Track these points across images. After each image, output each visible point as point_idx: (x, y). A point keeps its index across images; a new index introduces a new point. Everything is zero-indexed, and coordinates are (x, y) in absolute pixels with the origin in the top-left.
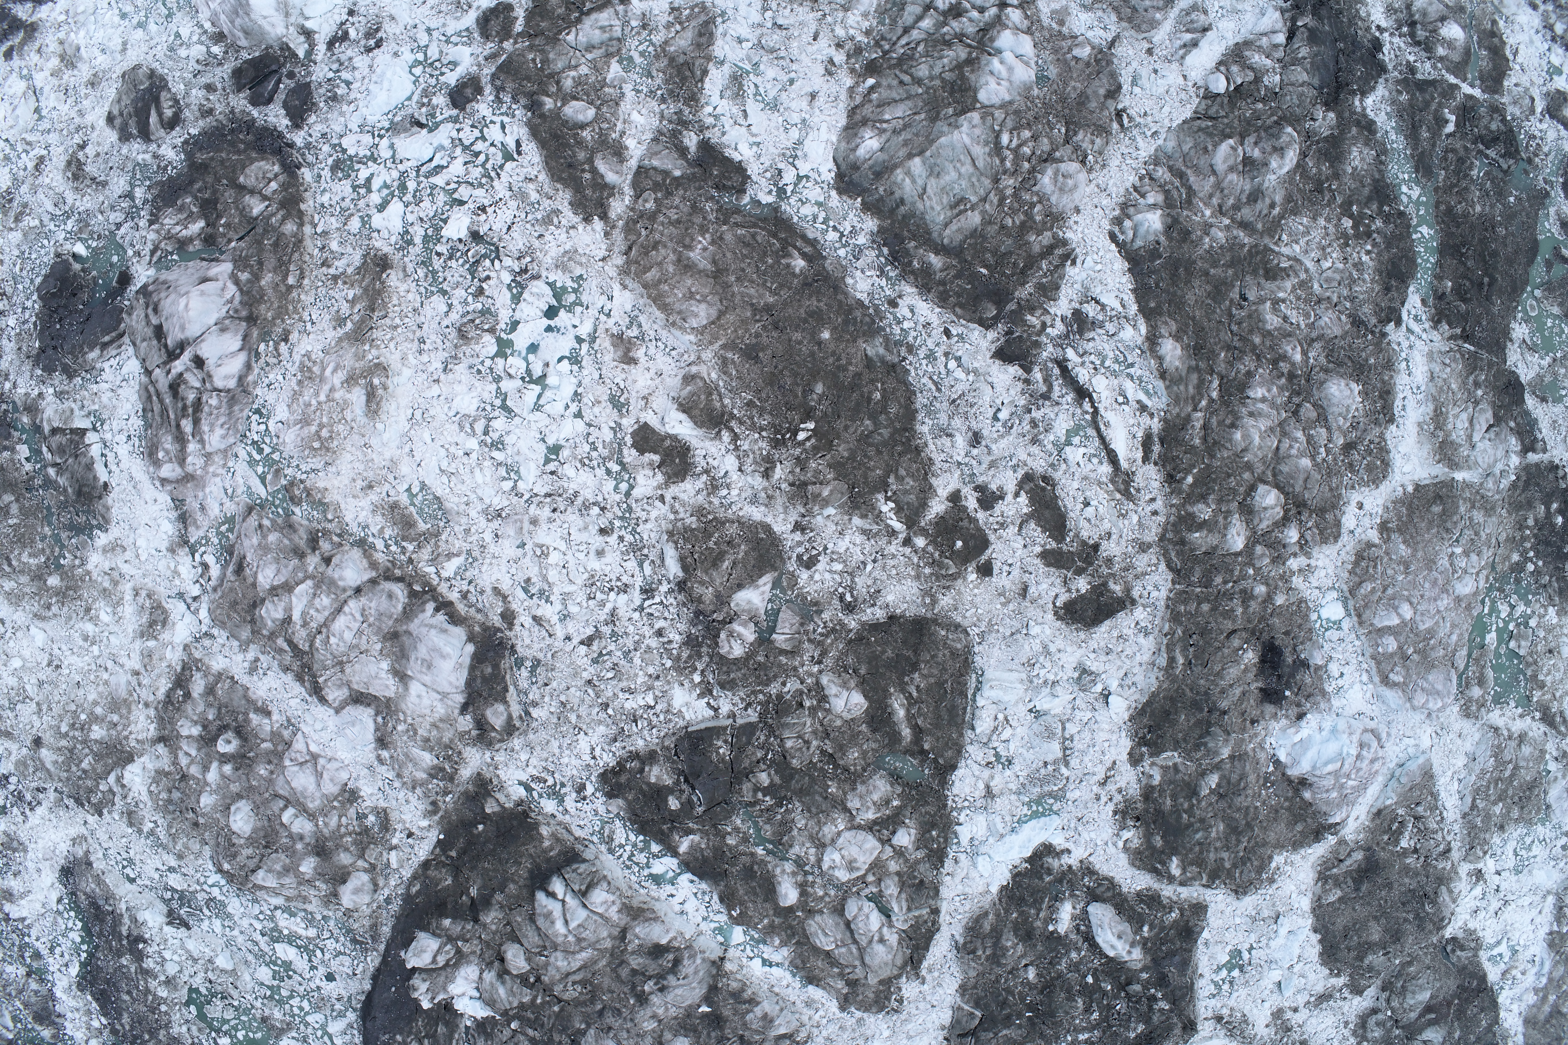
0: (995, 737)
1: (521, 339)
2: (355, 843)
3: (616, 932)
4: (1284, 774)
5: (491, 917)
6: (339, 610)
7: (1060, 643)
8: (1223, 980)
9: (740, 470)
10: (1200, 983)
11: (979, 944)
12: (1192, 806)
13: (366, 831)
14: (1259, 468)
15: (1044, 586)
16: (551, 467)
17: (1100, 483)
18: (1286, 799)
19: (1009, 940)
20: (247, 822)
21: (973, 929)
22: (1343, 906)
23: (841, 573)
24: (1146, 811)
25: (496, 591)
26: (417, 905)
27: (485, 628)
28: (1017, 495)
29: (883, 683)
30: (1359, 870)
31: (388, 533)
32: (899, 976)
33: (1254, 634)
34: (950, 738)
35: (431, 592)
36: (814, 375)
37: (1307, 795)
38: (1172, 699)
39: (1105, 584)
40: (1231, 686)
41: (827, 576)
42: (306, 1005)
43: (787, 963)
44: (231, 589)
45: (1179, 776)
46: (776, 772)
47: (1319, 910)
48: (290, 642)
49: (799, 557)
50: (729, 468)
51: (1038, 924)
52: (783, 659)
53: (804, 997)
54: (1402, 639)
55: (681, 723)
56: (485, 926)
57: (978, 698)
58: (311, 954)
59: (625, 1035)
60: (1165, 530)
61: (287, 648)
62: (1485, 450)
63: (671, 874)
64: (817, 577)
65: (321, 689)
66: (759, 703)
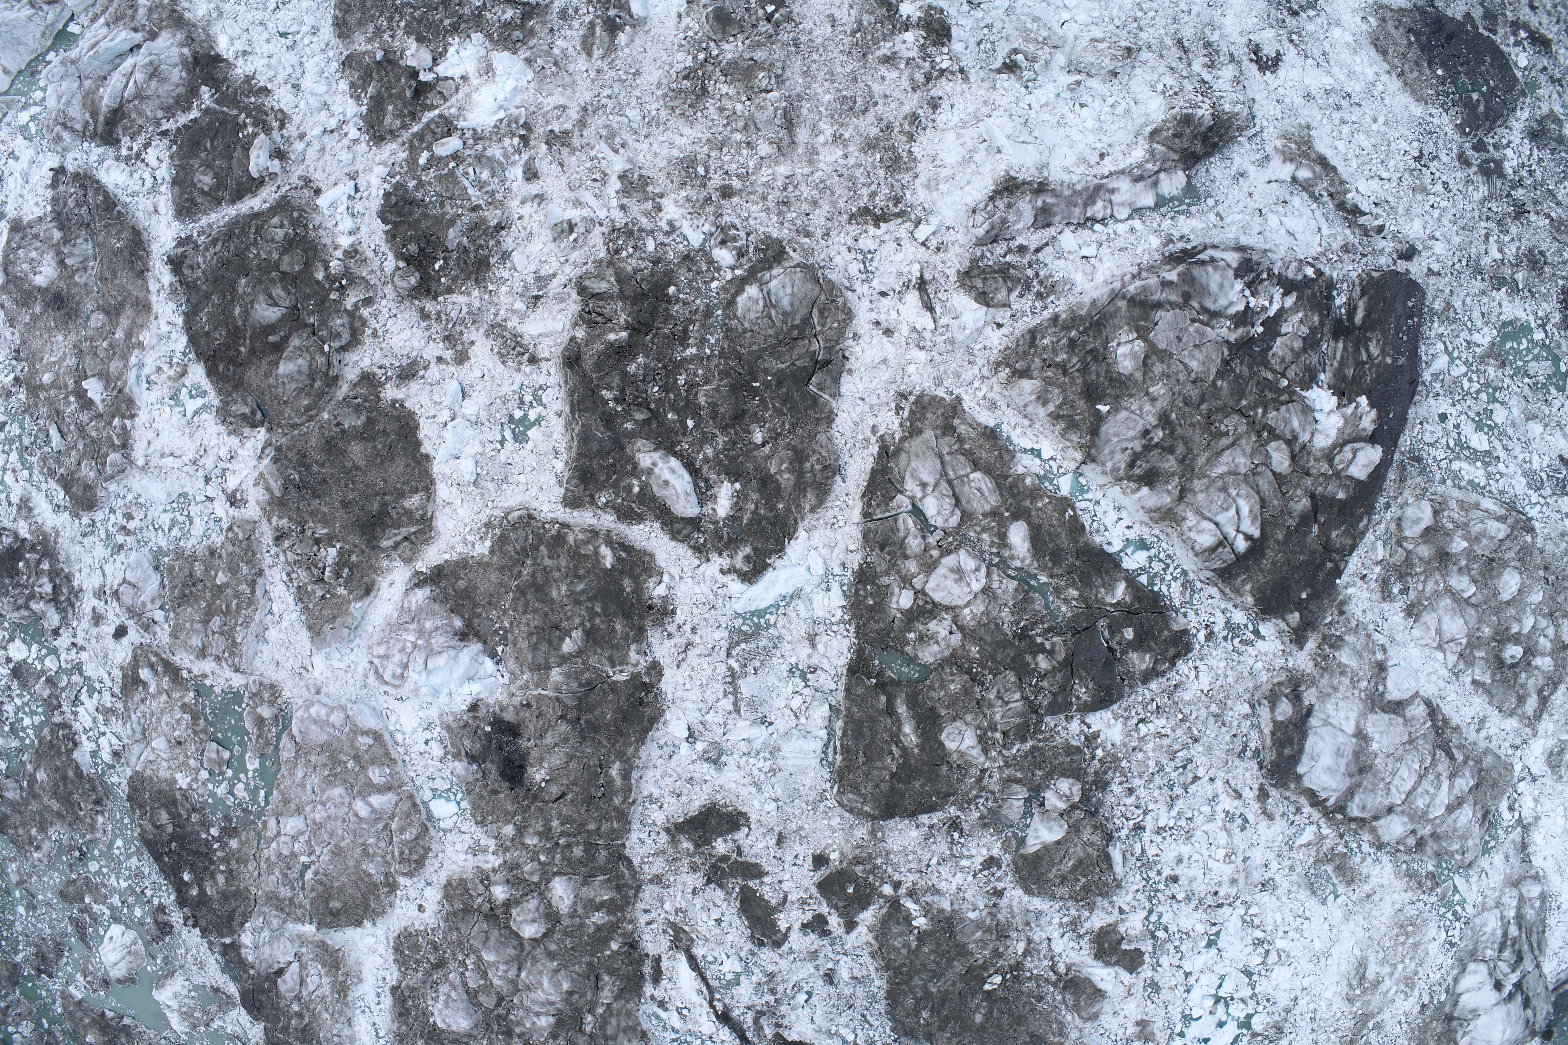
0: (809, 700)
1: (1231, 1030)
2: (1413, 566)
3: (1189, 498)
4: (485, 642)
5: (1302, 504)
6: (1409, 794)
7: (744, 792)
8: (531, 406)
9: (1049, 940)
10: (558, 406)
11: (819, 476)
12: (591, 620)
13: (1401, 577)
14: (539, 952)
15: (760, 845)
16: (1215, 929)
17: (706, 940)
18: (479, 615)
19: (787, 479)
20: (1506, 583)
21: (823, 491)
22: (399, 485)
23: (962, 857)
24: (642, 617)
25: (1270, 817)
26: (1363, 505)
27: (1285, 786)
28: (789, 929)
29: (925, 757)
30: (384, 526)
31: (1357, 859)
32: (903, 439)
33: (534, 795)
34: (859, 706)
35: (1328, 813)
36: (982, 1028)
37: (458, 623)
38: (620, 733)
39: (697, 846)
40: (556, 745)
41: (974, 852)
42: (1466, 385)
43: (1018, 455)
44: (1494, 798)
45: (608, 653)
46: (1029, 665)
47: (427, 485)
48: (1452, 757)
49: (1000, 867)
50: (1060, 941)
51: (755, 496)
52: (1019, 775)
53: (998, 413)
54: (362, 779)
55: (1115, 707)
56: (1306, 490)
57: (825, 737)
58: (1459, 443)
59: (1181, 377)
60: (636, 896)
61: (1455, 751)
62: (284, 954)
63: (1129, 551)
64: (984, 851)
65: (1429, 714)
66: (1042, 732)
